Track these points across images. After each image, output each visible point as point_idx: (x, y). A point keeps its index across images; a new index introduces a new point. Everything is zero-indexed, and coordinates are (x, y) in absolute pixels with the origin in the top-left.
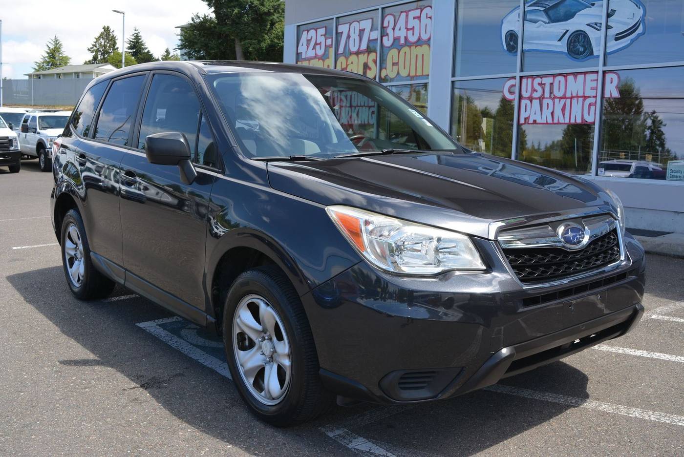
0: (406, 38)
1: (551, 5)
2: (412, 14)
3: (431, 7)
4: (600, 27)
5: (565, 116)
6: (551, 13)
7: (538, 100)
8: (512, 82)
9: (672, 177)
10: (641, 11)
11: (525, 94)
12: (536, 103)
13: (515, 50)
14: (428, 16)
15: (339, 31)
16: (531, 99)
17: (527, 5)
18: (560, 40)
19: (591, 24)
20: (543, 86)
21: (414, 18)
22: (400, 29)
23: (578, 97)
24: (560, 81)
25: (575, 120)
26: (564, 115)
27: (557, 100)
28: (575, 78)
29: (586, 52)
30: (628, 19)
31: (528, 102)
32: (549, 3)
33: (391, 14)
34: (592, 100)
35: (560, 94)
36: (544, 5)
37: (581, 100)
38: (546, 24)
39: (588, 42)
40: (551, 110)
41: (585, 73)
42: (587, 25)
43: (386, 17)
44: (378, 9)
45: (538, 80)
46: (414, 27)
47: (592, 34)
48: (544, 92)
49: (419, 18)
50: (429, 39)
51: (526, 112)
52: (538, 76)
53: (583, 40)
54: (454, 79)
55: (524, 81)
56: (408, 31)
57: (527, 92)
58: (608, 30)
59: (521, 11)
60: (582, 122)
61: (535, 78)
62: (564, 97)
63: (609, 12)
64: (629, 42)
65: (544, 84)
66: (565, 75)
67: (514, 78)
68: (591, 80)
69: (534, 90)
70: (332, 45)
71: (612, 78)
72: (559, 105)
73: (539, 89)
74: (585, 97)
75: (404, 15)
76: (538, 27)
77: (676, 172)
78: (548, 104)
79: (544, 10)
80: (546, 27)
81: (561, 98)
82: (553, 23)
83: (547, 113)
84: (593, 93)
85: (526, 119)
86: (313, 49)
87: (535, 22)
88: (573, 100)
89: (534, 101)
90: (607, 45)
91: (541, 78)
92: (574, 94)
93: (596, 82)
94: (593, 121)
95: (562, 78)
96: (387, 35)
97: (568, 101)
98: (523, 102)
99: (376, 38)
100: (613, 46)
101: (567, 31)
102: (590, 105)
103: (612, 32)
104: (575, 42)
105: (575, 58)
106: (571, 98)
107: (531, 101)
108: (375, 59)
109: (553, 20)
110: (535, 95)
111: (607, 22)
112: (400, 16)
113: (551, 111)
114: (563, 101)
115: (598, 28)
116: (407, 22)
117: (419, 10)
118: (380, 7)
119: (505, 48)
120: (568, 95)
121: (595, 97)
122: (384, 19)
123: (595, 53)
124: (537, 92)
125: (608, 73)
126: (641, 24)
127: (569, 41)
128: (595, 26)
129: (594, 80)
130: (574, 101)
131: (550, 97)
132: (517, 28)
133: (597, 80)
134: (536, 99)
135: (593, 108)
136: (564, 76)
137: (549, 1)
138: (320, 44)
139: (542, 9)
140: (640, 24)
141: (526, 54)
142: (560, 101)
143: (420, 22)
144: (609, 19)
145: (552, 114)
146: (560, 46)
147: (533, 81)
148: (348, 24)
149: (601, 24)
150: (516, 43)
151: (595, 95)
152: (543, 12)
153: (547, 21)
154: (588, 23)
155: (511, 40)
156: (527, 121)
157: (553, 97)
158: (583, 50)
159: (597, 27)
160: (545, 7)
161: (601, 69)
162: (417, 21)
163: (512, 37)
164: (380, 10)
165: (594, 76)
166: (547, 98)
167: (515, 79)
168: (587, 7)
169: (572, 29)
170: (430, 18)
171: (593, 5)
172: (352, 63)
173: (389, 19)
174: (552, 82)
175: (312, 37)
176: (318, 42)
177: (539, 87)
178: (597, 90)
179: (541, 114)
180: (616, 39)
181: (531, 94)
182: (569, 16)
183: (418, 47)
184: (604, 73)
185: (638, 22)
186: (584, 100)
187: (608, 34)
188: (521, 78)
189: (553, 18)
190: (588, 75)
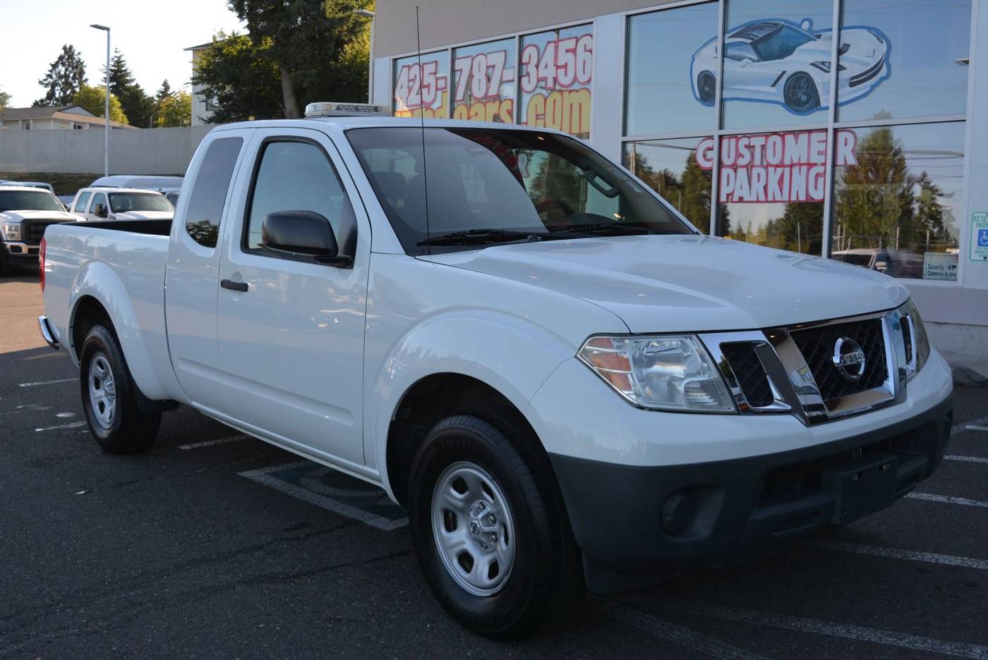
0: (555, 80)
1: (761, 36)
2: (564, 46)
3: (591, 36)
4: (829, 68)
5: (783, 192)
6: (761, 47)
7: (745, 170)
8: (709, 143)
9: (931, 275)
10: (884, 47)
11: (726, 161)
12: (742, 172)
13: (712, 98)
14: (588, 48)
15: (457, 67)
16: (735, 167)
17: (727, 35)
18: (774, 85)
19: (817, 64)
20: (752, 149)
21: (567, 51)
22: (546, 67)
23: (800, 165)
24: (775, 143)
25: (797, 197)
26: (781, 190)
27: (771, 170)
28: (796, 138)
29: (810, 103)
30: (867, 56)
31: (731, 171)
32: (758, 33)
33: (533, 45)
34: (820, 169)
35: (776, 161)
36: (751, 36)
37: (804, 168)
38: (755, 63)
39: (812, 88)
40: (763, 182)
41: (810, 131)
42: (813, 64)
43: (525, 48)
44: (514, 37)
45: (744, 141)
46: (566, 64)
47: (818, 77)
48: (752, 157)
49: (574, 51)
50: (589, 81)
51: (728, 185)
52: (745, 135)
53: (806, 85)
54: (625, 139)
55: (725, 142)
56: (559, 70)
57: (729, 157)
58: (840, 72)
59: (719, 44)
60: (807, 200)
61: (740, 138)
62: (781, 165)
63: (841, 46)
64: (868, 89)
65: (753, 147)
66: (782, 135)
67: (711, 138)
68: (819, 142)
69: (739, 155)
70: (446, 88)
71: (846, 139)
72: (774, 177)
73: (746, 153)
74: (810, 165)
75: (552, 46)
76: (743, 67)
77: (936, 268)
78: (759, 174)
79: (751, 44)
80: (753, 67)
81: (777, 166)
82: (764, 60)
83: (758, 187)
84: (821, 159)
85: (728, 195)
86: (417, 94)
87: (739, 59)
88: (793, 169)
89: (740, 170)
90: (839, 93)
91: (749, 138)
92: (795, 161)
93: (825, 144)
94: (822, 198)
95: (777, 139)
96: (528, 74)
97: (787, 170)
98: (725, 172)
99: (511, 79)
100: (847, 93)
101: (784, 72)
102: (817, 175)
103: (845, 75)
104: (795, 87)
105: (796, 110)
106: (791, 166)
107: (735, 171)
108: (511, 108)
109: (764, 57)
110: (741, 162)
111: (838, 60)
112: (546, 48)
113: (764, 184)
114: (780, 170)
115: (827, 69)
116: (556, 57)
117: (574, 41)
118: (517, 35)
119: (698, 96)
120: (787, 162)
121: (824, 164)
122: (523, 51)
123: (823, 104)
124: (743, 157)
125: (840, 131)
126: (885, 64)
127: (786, 88)
128: (822, 66)
129: (823, 142)
130: (796, 170)
131: (762, 164)
132: (714, 68)
133: (826, 141)
134: (742, 167)
135: (821, 180)
136: (780, 135)
137: (757, 31)
138: (428, 86)
139: (749, 41)
140: (883, 64)
141: (727, 104)
142: (775, 170)
143: (575, 56)
144: (841, 57)
145: (765, 188)
146: (774, 93)
147: (737, 142)
148: (470, 59)
149: (830, 63)
150: (713, 88)
151: (824, 162)
152: (750, 47)
153: (756, 58)
154: (812, 61)
155: (706, 84)
156: (730, 197)
157: (765, 164)
158: (806, 99)
159: (824, 68)
160: (752, 39)
161: (831, 126)
162: (571, 55)
163: (706, 80)
164: (517, 38)
165: (822, 136)
166: (757, 166)
167: (713, 139)
168: (810, 39)
169: (791, 70)
170: (590, 51)
171: (819, 37)
172: (476, 114)
173: (530, 53)
174: (764, 144)
175: (416, 76)
176: (425, 83)
177: (746, 150)
178: (826, 155)
179: (750, 188)
180: (852, 85)
181: (736, 159)
182: (785, 52)
183: (573, 93)
184: (836, 131)
185: (880, 61)
186: (809, 169)
187: (839, 78)
188: (721, 137)
189: (763, 55)
190: (813, 134)
